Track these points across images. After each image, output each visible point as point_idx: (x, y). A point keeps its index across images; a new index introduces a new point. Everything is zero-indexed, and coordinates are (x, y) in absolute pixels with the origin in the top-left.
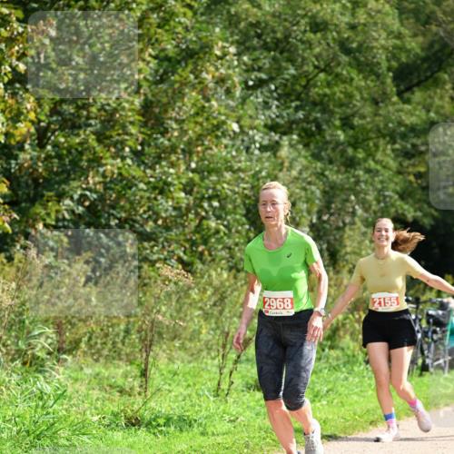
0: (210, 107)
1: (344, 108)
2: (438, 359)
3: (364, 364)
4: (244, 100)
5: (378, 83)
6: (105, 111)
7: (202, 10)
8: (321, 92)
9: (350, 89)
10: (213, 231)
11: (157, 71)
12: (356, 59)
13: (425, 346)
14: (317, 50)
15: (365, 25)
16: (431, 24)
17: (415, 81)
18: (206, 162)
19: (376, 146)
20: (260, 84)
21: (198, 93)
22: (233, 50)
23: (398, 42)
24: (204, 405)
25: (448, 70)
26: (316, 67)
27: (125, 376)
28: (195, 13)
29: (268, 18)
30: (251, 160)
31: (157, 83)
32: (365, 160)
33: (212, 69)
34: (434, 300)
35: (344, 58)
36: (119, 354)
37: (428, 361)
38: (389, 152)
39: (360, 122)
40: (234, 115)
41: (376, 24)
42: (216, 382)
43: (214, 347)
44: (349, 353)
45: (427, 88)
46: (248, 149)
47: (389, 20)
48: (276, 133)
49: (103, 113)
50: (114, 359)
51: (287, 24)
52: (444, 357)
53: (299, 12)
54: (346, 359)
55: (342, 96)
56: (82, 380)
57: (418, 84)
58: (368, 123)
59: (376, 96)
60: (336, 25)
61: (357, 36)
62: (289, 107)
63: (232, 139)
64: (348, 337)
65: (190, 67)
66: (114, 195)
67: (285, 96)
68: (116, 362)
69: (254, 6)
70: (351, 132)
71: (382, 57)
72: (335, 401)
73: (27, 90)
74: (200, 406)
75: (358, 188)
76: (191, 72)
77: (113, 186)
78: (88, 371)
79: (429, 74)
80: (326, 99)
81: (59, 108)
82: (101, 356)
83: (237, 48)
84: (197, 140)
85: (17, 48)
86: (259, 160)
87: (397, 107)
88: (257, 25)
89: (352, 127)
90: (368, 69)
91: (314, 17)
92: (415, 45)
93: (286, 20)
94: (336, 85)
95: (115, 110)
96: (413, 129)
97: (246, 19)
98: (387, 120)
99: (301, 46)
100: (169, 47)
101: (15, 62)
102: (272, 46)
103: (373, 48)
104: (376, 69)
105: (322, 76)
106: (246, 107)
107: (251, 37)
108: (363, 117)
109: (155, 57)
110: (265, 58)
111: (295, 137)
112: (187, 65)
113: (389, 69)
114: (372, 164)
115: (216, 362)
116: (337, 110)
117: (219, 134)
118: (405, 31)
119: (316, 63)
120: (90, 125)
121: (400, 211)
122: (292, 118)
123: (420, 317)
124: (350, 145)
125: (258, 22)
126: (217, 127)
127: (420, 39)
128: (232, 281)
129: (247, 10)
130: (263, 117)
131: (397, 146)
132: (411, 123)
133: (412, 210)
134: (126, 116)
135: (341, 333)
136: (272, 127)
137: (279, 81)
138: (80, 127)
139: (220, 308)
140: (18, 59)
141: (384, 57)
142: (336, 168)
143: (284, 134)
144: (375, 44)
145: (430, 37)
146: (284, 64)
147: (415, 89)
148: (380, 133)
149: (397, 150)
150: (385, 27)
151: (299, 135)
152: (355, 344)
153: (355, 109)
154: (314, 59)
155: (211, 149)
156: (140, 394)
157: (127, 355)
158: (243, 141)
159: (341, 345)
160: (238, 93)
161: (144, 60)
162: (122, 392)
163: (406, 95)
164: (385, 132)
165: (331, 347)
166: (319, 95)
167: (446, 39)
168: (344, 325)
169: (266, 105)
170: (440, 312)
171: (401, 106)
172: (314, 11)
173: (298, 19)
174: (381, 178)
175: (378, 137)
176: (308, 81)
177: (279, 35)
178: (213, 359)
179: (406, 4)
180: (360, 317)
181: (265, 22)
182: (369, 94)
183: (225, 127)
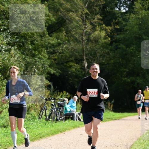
1: (31, 38)
2: (61, 117)
3: (38, 119)
13: (57, 113)
16: (58, 12)
17: (54, 30)
19: (42, 50)
20: (5, 30)
23: (48, 18)
30: (2, 54)
32: (38, 55)
34: (60, 99)
37: (58, 118)
38: (46, 52)
39: (37, 43)
44: (33, 115)
45: (57, 33)
46: (1, 51)
48: (10, 45)
52: (63, 117)
54: (32, 117)
55: (31, 34)
57: (55, 31)
58: (39, 43)
59: (41, 34)
62: (14, 38)
64: (33, 110)
67: (13, 34)
69: (2, 5)
70: (34, 46)
72: (29, 131)
75: (36, 63)
79: (58, 28)
80: (26, 35)
86: (4, 54)
87: (48, 38)
88: (3, 11)
89: (34, 44)
92: (53, 19)
96: (53, 45)
98: (45, 42)
107: (2, 15)
108: (37, 41)
110: (6, 22)
111: (16, 47)
113: (46, 26)
114: (40, 56)
116: (29, 39)
118: (51, 14)
121: (49, 71)
122: (15, 41)
123: (56, 104)
124: (33, 50)
125: (4, 10)
127: (55, 17)
130: (6, 41)
131: (48, 50)
132: (52, 43)
133: (53, 70)
135: (31, 109)
136: (8, 44)
142: (29, 57)
143: (12, 46)
145: (58, 16)
147: (54, 32)
148: (43, 46)
149: (48, 51)
151: (17, 47)
152: (35, 113)
153: (35, 38)
159: (31, 113)
163: (51, 34)
164: (44, 46)
165: (28, 114)
166: (23, 34)
167: (63, 17)
168: (32, 107)
169: (7, 37)
170: (62, 103)
171: (49, 38)
174: (43, 60)
175: (42, 47)
179: (51, 6)
180: (37, 104)
181: (6, 10)
182: (39, 34)
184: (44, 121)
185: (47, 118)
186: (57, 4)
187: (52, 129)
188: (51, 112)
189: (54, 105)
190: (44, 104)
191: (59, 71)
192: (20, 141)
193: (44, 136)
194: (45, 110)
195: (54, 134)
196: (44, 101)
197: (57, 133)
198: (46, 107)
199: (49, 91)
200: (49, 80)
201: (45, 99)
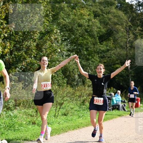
0: (53, 45)
2: (109, 108)
4: (61, 44)
5: (95, 40)
6: (27, 46)
7: (51, 21)
9: (88, 41)
10: (54, 76)
11: (40, 36)
12: (89, 34)
14: (80, 31)
15: (91, 25)
16: (108, 25)
17: (104, 39)
18: (52, 59)
19: (94, 55)
20: (65, 40)
21: (50, 42)
22: (59, 31)
23: (100, 30)
24: (52, 119)
25: (112, 37)
26: (79, 36)
27: (32, 112)
28: (49, 22)
29: (68, 23)
30: (63, 59)
31: (40, 39)
32: (91, 59)
33: (54, 36)
34: (108, 93)
35: (86, 34)
36: (31, 107)
38: (97, 57)
39: (90, 49)
40: (59, 47)
41: (94, 25)
42: (55, 114)
43: (54, 105)
45: (107, 41)
46: (62, 56)
47: (97, 24)
48: (69, 52)
49: (26, 47)
50: (29, 108)
51: (72, 25)
52: (111, 107)
53: (75, 22)
55: (86, 43)
56: (21, 113)
57: (104, 40)
58: (92, 50)
59: (94, 43)
60: (84, 25)
61: (89, 28)
62: (73, 46)
63: (59, 53)
64: (87, 102)
65: (48, 35)
66: (29, 67)
67: (72, 43)
68: (30, 108)
69: (64, 21)
70: (88, 52)
71: (95, 33)
72: (84, 118)
73: (7, 41)
74: (51, 119)
75: (90, 66)
76: (48, 37)
77: (29, 65)
78: (23, 111)
79: (107, 37)
80: (82, 44)
81: (15, 45)
82: (26, 107)
83: (60, 31)
84: (50, 53)
85: (5, 30)
86: (65, 58)
88: (65, 25)
89: (88, 51)
90: (92, 36)
91: (79, 23)
92: (104, 30)
93: (72, 24)
94: (84, 40)
95: (29, 46)
96: (103, 51)
97: (62, 24)
98: (97, 49)
99: (76, 31)
100: (43, 30)
101: (4, 34)
102: (69, 30)
103: (93, 31)
104: (94, 36)
105: (81, 38)
106: (62, 46)
107: (63, 28)
108: (91, 48)
109: (39, 33)
110: (67, 33)
111: (74, 53)
112: (47, 35)
113: (97, 36)
114: (93, 60)
115: (55, 108)
116: (85, 46)
117: (55, 52)
118: (101, 27)
119: (79, 35)
120: (23, 50)
122: (73, 48)
124: (88, 55)
126: (55, 50)
127: (105, 29)
128: (59, 89)
129: (62, 21)
130: (66, 48)
131: (99, 55)
134: (32, 47)
135: (86, 101)
136: (68, 50)
137: (70, 39)
138: (21, 50)
139: (55, 95)
140: (5, 33)
141: (96, 33)
142: (84, 61)
143: (71, 52)
144: (94, 30)
145: (107, 29)
146: (71, 35)
147: (104, 41)
148: (95, 52)
150: (96, 26)
151: (75, 52)
153: (89, 46)
154: (79, 34)
155: (53, 56)
156: (36, 116)
157: (32, 107)
158: (61, 54)
159: (86, 104)
160: (60, 42)
161: (37, 34)
162: (31, 116)
163: (101, 43)
165: (83, 105)
166: (80, 43)
167: (111, 29)
168: (86, 99)
169: (67, 45)
170: (110, 96)
171: (100, 45)
172: (79, 22)
173: (75, 24)
174: (95, 63)
175: (95, 53)
176: (77, 39)
177: (70, 28)
178: (54, 108)
179: (101, 20)
181: (67, 24)
182: (92, 42)
183: (57, 50)
186: (107, 19)
191: (108, 71)
192: (77, 127)
197: (106, 120)
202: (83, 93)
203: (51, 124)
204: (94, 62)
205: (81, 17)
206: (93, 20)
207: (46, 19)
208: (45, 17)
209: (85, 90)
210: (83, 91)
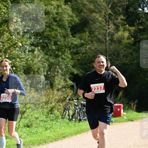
0: (12, 38)
1: (55, 39)
2: (84, 117)
3: (61, 119)
4: (23, 36)
5: (65, 31)
8: (47, 34)
9: (56, 33)
12: (58, 23)
13: (80, 113)
14: (46, 20)
15: (61, 13)
16: (82, 13)
17: (77, 31)
18: (11, 55)
19: (65, 51)
21: (9, 34)
23: (72, 18)
25: (87, 27)
26: (46, 26)
28: (7, 8)
30: (25, 55)
32: (61, 55)
35: (55, 23)
37: (81, 118)
38: (69, 53)
39: (60, 43)
40: (20, 40)
41: (65, 13)
44: (57, 115)
45: (81, 33)
47: (69, 12)
48: (33, 46)
52: (86, 117)
54: (56, 117)
55: (54, 35)
57: (78, 32)
58: (62, 44)
59: (65, 35)
60: (52, 13)
61: (59, 16)
62: (37, 38)
63: (20, 48)
64: (56, 110)
67: (36, 35)
70: (57, 46)
71: (66, 23)
72: (52, 130)
75: (59, 64)
76: (6, 27)
79: (81, 28)
80: (49, 36)
84: (8, 48)
86: (28, 55)
87: (71, 39)
89: (57, 45)
90: (62, 27)
92: (77, 19)
94: (52, 31)
96: (76, 45)
98: (68, 42)
103: (64, 20)
104: (65, 27)
105: (48, 29)
106: (24, 38)
108: (61, 42)
111: (39, 48)
112: (5, 25)
113: (69, 27)
114: (63, 56)
116: (53, 39)
117: (15, 46)
118: (74, 15)
121: (72, 71)
122: (38, 42)
123: (79, 104)
124: (57, 50)
126: (15, 44)
127: (79, 17)
130: (29, 41)
131: (71, 51)
132: (76, 44)
133: (76, 71)
135: (54, 109)
141: (67, 23)
142: (52, 58)
143: (36, 47)
144: (64, 19)
145: (81, 17)
147: (77, 33)
148: (66, 47)
150: (68, 14)
151: (41, 47)
152: (59, 113)
153: (58, 39)
154: (45, 23)
155: (13, 51)
158: (23, 49)
159: (54, 113)
160: (21, 34)
163: (74, 35)
164: (68, 46)
165: (51, 114)
166: (47, 35)
167: (87, 18)
168: (55, 107)
169: (30, 38)
170: (85, 103)
171: (73, 38)
174: (66, 61)
175: (65, 48)
179: (74, 7)
180: (60, 104)
182: (63, 34)
183: (17, 44)
184: (67, 121)
185: (70, 118)
186: (81, 5)
187: (75, 128)
188: (74, 112)
189: (77, 105)
190: (68, 104)
191: (83, 71)
192: (43, 141)
193: (67, 136)
194: (69, 110)
195: (77, 134)
196: (67, 101)
197: (80, 133)
198: (69, 107)
199: (72, 91)
200: (72, 81)
201: (68, 99)
202: (50, 99)
203: (10, 138)
204: (65, 59)
205: (48, 2)
206: (63, 6)
207: (4, 4)
208: (2, 2)
209: (53, 94)
210: (51, 96)
